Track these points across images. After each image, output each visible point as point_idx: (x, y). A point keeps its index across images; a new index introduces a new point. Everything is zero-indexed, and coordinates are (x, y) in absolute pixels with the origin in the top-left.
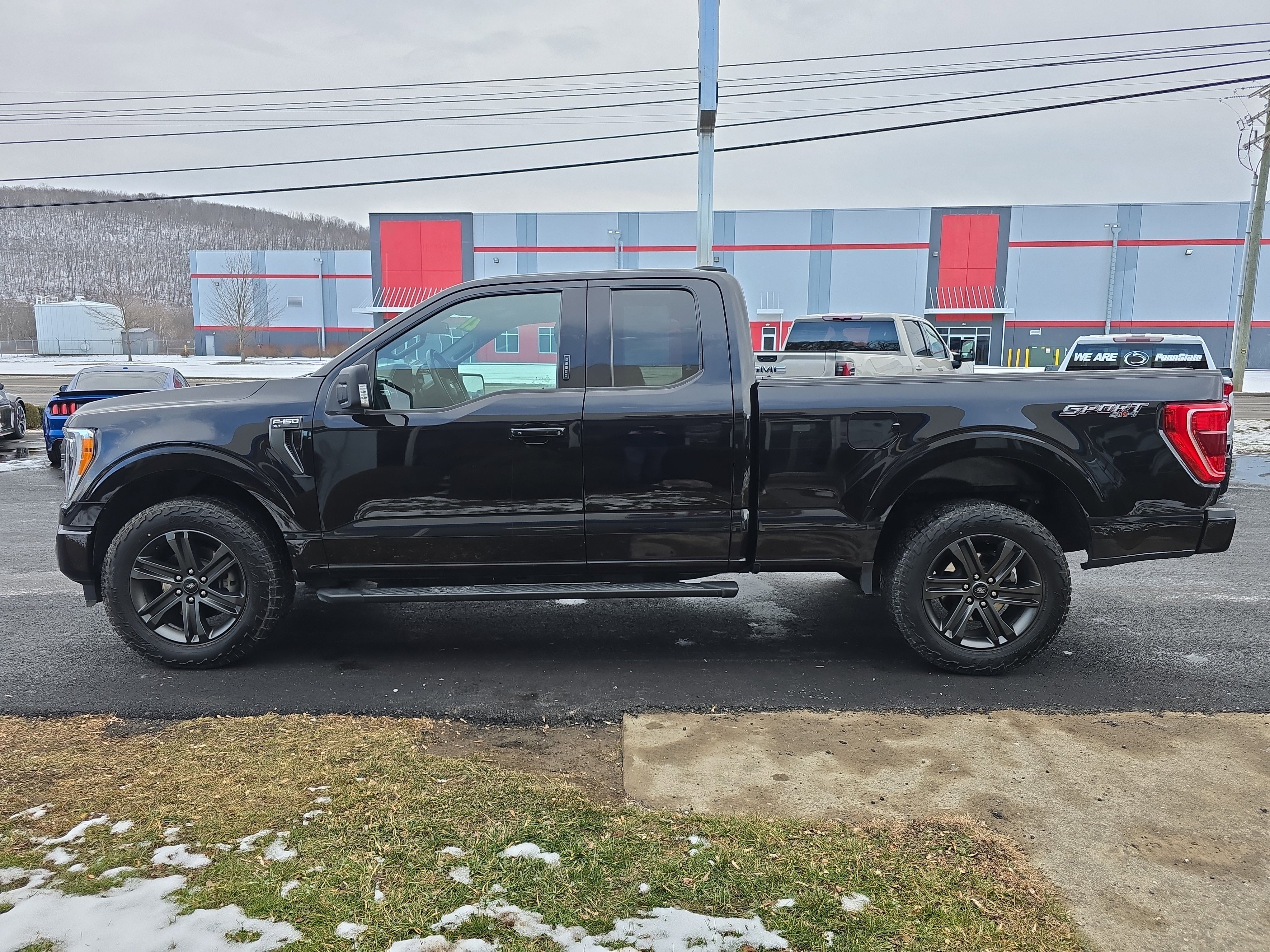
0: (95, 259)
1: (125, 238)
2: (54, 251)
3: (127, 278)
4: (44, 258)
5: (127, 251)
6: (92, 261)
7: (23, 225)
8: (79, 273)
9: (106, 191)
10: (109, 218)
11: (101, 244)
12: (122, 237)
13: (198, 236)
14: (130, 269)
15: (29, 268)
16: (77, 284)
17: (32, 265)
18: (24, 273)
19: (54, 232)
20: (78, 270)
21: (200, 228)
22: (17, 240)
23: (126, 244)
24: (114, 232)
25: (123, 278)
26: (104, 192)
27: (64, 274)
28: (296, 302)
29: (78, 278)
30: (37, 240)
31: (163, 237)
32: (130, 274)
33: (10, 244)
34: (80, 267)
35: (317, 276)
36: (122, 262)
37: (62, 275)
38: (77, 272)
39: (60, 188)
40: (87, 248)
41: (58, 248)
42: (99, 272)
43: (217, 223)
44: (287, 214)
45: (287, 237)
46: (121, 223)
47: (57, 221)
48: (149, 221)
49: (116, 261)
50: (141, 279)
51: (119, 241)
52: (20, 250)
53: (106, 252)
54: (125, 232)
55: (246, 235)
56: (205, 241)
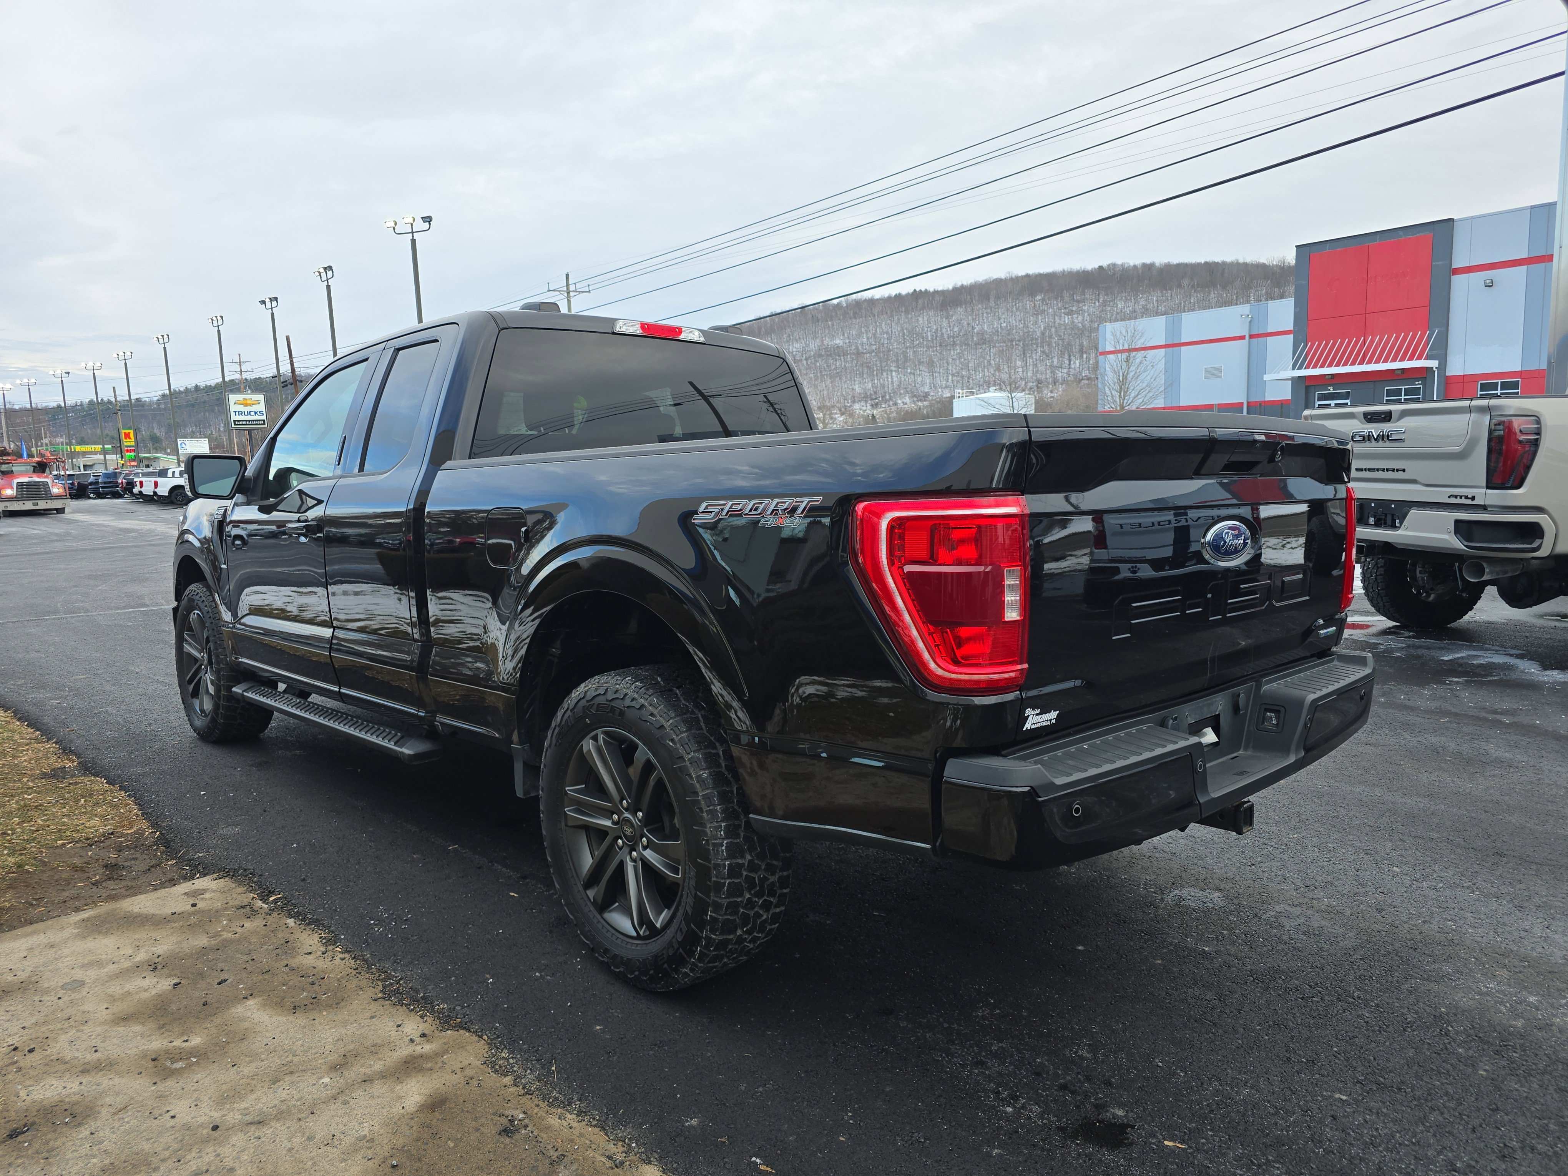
0: (1049, 345)
1: (1080, 318)
2: (1012, 341)
3: (1077, 362)
4: (1003, 350)
5: (1080, 332)
6: (1046, 348)
7: (987, 318)
8: (1033, 362)
9: (1066, 270)
10: (1066, 299)
11: (1056, 328)
12: (1077, 318)
13: (1156, 305)
14: (1081, 352)
15: (989, 362)
16: (1030, 374)
17: (992, 358)
18: (984, 367)
19: (1014, 322)
20: (1032, 358)
21: (1160, 295)
22: (982, 333)
23: (1080, 325)
24: (1070, 313)
25: (1075, 363)
26: (1064, 271)
27: (1019, 363)
28: (1213, 373)
29: (1031, 368)
30: (998, 332)
31: (1119, 311)
32: (1081, 357)
33: (975, 339)
34: (1034, 355)
35: (1243, 338)
36: (1075, 345)
37: (1018, 365)
38: (1031, 361)
39: (1024, 274)
40: (1043, 334)
41: (1016, 337)
42: (1052, 358)
43: (1179, 286)
44: (1265, 262)
45: (1262, 290)
46: (1078, 301)
47: (1017, 309)
48: (1106, 295)
49: (1069, 344)
50: (1091, 362)
51: (1073, 322)
52: (983, 343)
53: (1060, 336)
54: (1080, 311)
55: (1212, 295)
56: (1163, 309)
